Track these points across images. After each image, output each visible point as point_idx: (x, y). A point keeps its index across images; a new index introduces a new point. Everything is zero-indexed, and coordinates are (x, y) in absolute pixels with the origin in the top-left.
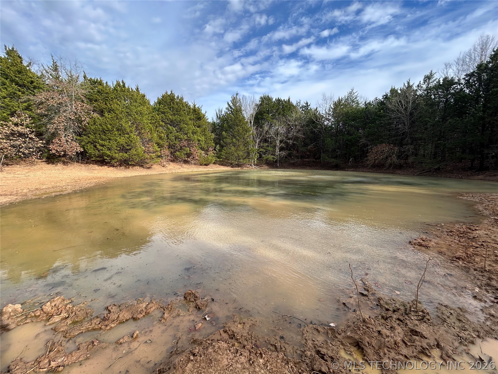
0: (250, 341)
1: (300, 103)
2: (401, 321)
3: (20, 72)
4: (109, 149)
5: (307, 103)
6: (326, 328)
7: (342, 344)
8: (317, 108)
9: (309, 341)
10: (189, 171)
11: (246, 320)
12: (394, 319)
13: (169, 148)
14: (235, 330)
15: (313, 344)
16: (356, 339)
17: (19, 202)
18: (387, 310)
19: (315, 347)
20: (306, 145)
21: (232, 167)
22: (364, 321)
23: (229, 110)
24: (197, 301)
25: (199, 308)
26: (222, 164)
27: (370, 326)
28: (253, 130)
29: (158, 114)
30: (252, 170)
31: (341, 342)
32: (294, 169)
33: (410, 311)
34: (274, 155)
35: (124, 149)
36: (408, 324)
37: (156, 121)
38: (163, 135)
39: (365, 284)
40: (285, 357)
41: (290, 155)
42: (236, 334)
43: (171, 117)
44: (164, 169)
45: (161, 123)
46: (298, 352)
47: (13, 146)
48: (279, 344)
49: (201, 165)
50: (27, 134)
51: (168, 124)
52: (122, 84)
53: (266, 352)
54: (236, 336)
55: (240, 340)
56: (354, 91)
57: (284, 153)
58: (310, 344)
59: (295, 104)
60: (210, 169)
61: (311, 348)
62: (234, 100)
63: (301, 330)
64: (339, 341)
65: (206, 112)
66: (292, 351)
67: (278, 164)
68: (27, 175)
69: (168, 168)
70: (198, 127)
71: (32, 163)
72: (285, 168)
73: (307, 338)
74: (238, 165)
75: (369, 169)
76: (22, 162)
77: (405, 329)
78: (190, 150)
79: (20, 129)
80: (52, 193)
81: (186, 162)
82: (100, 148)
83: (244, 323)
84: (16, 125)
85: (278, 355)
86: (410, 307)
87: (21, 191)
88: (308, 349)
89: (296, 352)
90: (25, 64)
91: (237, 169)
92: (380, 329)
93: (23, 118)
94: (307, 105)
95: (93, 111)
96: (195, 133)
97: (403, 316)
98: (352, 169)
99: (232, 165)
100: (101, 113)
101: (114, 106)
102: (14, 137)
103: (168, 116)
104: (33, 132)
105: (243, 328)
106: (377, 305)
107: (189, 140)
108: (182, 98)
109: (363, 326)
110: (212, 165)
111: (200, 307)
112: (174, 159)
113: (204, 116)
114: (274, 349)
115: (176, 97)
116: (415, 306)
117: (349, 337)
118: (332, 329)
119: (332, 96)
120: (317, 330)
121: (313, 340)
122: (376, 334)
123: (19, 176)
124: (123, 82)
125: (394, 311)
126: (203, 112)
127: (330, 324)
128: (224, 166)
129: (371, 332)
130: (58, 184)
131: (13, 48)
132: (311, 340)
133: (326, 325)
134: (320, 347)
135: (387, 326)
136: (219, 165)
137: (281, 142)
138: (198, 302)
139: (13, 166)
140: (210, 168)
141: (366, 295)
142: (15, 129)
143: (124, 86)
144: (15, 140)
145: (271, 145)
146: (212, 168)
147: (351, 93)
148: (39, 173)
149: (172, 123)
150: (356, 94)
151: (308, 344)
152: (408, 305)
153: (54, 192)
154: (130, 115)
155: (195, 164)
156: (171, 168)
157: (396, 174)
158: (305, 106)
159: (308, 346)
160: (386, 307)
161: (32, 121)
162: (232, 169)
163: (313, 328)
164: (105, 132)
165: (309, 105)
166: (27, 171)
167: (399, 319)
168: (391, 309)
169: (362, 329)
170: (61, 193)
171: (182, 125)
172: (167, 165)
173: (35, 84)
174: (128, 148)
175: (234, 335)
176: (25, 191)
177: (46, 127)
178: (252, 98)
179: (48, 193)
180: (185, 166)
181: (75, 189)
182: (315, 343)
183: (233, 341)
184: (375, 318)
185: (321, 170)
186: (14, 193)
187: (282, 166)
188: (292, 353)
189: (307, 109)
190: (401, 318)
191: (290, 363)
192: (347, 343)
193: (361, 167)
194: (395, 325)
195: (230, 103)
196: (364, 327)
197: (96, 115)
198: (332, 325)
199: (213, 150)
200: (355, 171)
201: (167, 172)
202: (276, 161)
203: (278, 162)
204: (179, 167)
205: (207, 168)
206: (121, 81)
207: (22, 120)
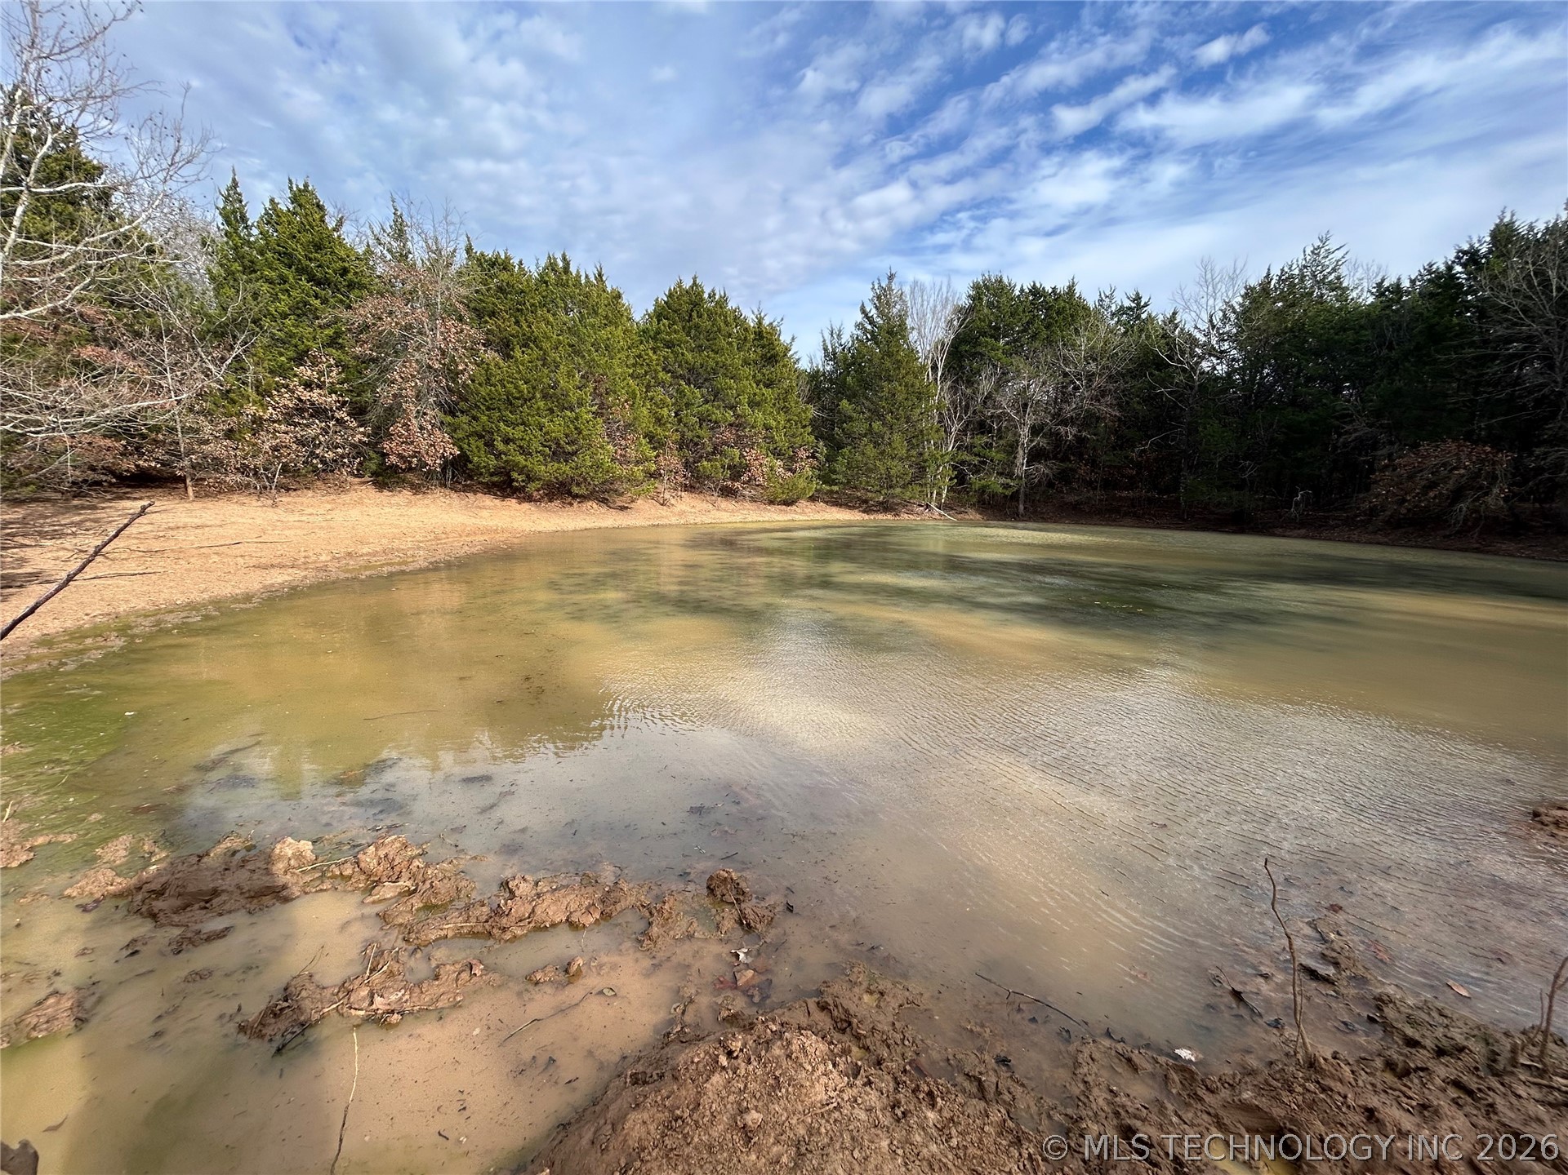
0: (899, 1049)
1: (1111, 297)
2: (1470, 1093)
3: (318, 247)
4: (523, 451)
5: (1138, 298)
6: (1162, 1059)
7: (1221, 1126)
8: (1175, 313)
9: (1096, 1091)
10: (733, 519)
11: (889, 985)
12: (1438, 1081)
13: (681, 448)
14: (853, 1009)
15: (1109, 1103)
16: (1272, 1119)
17: (310, 587)
18: (1412, 1043)
19: (1117, 1114)
20: (1123, 443)
21: (865, 511)
22: (1312, 1064)
23: (865, 331)
24: (743, 905)
25: (748, 924)
26: (836, 502)
27: (1337, 1086)
28: (941, 394)
29: (654, 350)
30: (932, 523)
31: (1216, 1116)
32: (1077, 523)
33: (1514, 1062)
34: (1010, 475)
35: (559, 453)
36: (1500, 1108)
38: (665, 411)
39: (1324, 940)
40: (1010, 1123)
41: (1064, 477)
42: (855, 1021)
43: (689, 356)
44: (663, 511)
45: (661, 375)
46: (1057, 1117)
47: (301, 442)
48: (994, 1080)
49: (771, 502)
50: (331, 409)
51: (682, 377)
52: (561, 264)
53: (948, 1092)
54: (854, 1025)
55: (868, 1040)
56: (1332, 245)
57: (1043, 469)
58: (1101, 1101)
59: (1091, 301)
60: (797, 517)
61: (1103, 1115)
62: (883, 299)
63: (1072, 1048)
64: (1209, 1114)
65: (793, 339)
66: (1034, 1109)
67: (1021, 507)
68: (329, 517)
69: (676, 509)
70: (767, 386)
71: (341, 488)
72: (1044, 520)
73: (1089, 1079)
74: (885, 507)
75: (1375, 533)
76: (318, 483)
77: (1482, 1122)
78: (742, 456)
79: (315, 395)
80: (382, 566)
81: (728, 493)
82: (501, 446)
83: (882, 994)
84: (308, 385)
85: (986, 1111)
86: (1514, 1051)
87: (314, 558)
88: (1091, 1113)
89: (1049, 1117)
90: (331, 223)
91: (880, 517)
92: (1374, 1101)
93: (323, 367)
94: (1138, 304)
95: (484, 345)
96: (758, 404)
97: (1479, 1077)
98: (1303, 531)
99: (865, 506)
100: (505, 349)
101: (539, 329)
102: (303, 418)
103: (683, 354)
104: (344, 403)
105: (878, 1007)
106: (1371, 1020)
107: (738, 425)
108: (723, 301)
109: (1307, 1080)
110: (803, 503)
111: (752, 924)
112: (695, 483)
113: (787, 349)
114: (975, 1090)
115: (706, 296)
116: (1535, 1051)
117: (1245, 1107)
118: (1183, 1068)
119: (1240, 265)
120: (1129, 1060)
121: (1112, 1091)
122: (1358, 1118)
123: (311, 519)
124: (564, 259)
125: (1440, 1052)
126: (785, 338)
127: (1177, 1051)
128: (841, 506)
129: (1338, 1108)
130: (396, 544)
131: (306, 186)
132: (1103, 1087)
133: (1161, 1052)
134: (1136, 1117)
135: (1405, 1100)
136: (827, 503)
137: (1035, 431)
138: (747, 908)
139: (299, 492)
140: (796, 513)
141: (1326, 980)
142: (306, 395)
143: (566, 269)
144: (305, 425)
145: (1001, 442)
146: (803, 513)
147: (1315, 252)
148: (354, 513)
149: (694, 376)
150: (1338, 255)
151: (1091, 1098)
152: (1507, 1044)
153: (388, 564)
154: (578, 353)
155: (753, 500)
156: (684, 508)
157: (1496, 553)
158: (1130, 308)
159: (1094, 1106)
160: (1409, 1031)
161: (343, 375)
162: (866, 517)
163: (1113, 1053)
164: (511, 404)
165: (1146, 305)
166: (329, 506)
167: (1457, 1084)
168: (1428, 1043)
169: (1299, 1089)
170: (403, 568)
171: (721, 381)
172: (673, 501)
173: (350, 276)
174: (569, 448)
175: (850, 1024)
176: (323, 558)
177: (373, 391)
178: (944, 289)
179: (375, 567)
180: (724, 503)
181: (433, 560)
182: (1117, 1099)
183: (845, 1038)
184: (1357, 1061)
185: (1177, 529)
186: (300, 562)
187: (1035, 512)
188: (1036, 1117)
189: (1138, 317)
190: (1472, 1082)
191: (1026, 1144)
192: (1239, 1125)
193: (1338, 526)
194: (1443, 1103)
195: (869, 307)
196: (1311, 1086)
197: (491, 355)
198: (1185, 1054)
199: (808, 457)
200: (1313, 538)
201: (674, 521)
202: (1015, 497)
203: (1022, 496)
204: (706, 506)
205: (786, 512)
206: (559, 256)
207: (321, 373)
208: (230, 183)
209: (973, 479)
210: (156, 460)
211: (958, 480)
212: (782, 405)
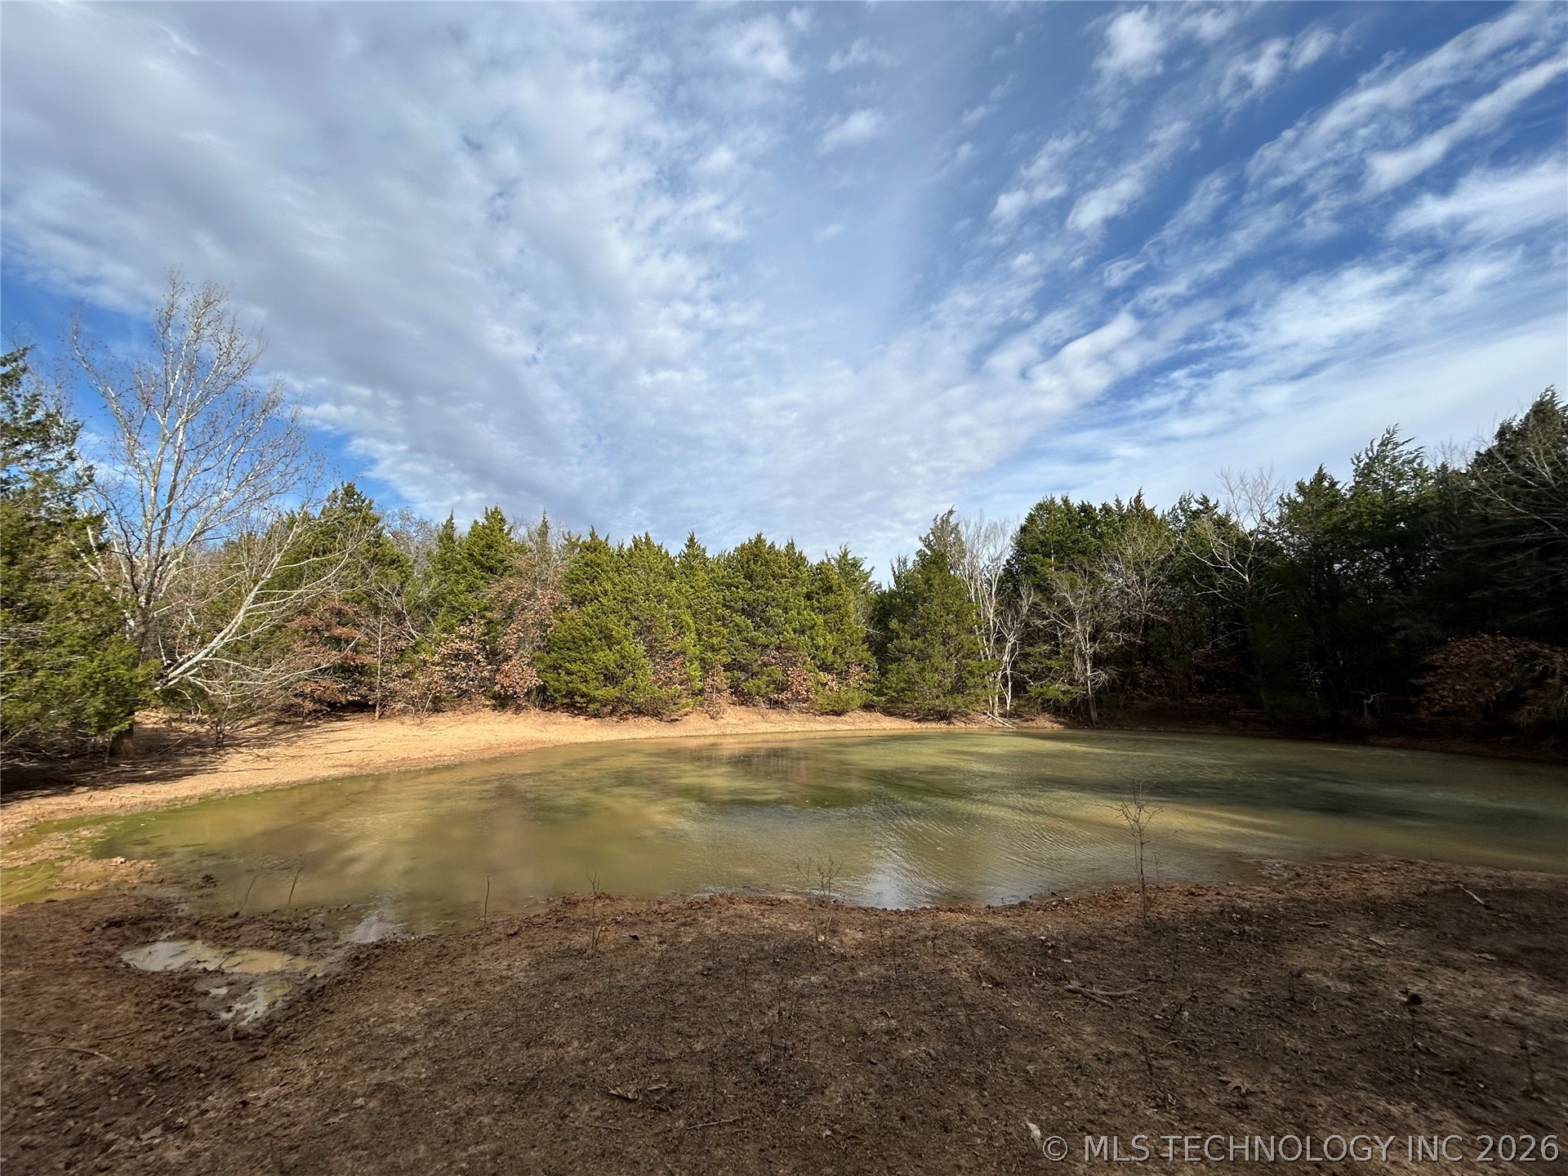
3: (490, 547)
4: (583, 680)
5: (1206, 501)
13: (728, 670)
21: (919, 721)
23: (925, 556)
26: (891, 711)
29: (717, 592)
37: (709, 606)
38: (715, 640)
44: (714, 723)
45: (721, 610)
47: (447, 678)
49: (821, 714)
50: (474, 654)
56: (1400, 438)
57: (1105, 674)
60: (845, 726)
62: (942, 529)
67: (1094, 715)
69: (726, 722)
70: (822, 612)
74: (943, 716)
78: (788, 674)
81: (775, 704)
84: (462, 638)
91: (934, 725)
93: (474, 625)
94: (1207, 507)
95: (570, 604)
96: (808, 628)
99: (919, 715)
102: (455, 660)
104: (483, 649)
108: (790, 546)
110: (857, 714)
113: (868, 575)
115: (766, 547)
126: (867, 567)
128: (897, 716)
136: (884, 713)
137: (1095, 637)
139: (445, 713)
140: (845, 722)
145: (1065, 649)
146: (853, 723)
149: (752, 609)
155: (803, 712)
156: (733, 720)
158: (1201, 511)
161: (486, 630)
162: (917, 725)
165: (1214, 507)
171: (772, 612)
172: (722, 715)
174: (619, 673)
180: (774, 715)
195: (930, 536)
197: (573, 611)
199: (860, 671)
201: (724, 731)
202: (1084, 705)
203: (1092, 704)
204: (755, 717)
205: (835, 722)
206: (642, 534)
207: (472, 631)
208: (449, 517)
209: (1034, 687)
210: (360, 695)
211: (1019, 688)
212: (836, 628)
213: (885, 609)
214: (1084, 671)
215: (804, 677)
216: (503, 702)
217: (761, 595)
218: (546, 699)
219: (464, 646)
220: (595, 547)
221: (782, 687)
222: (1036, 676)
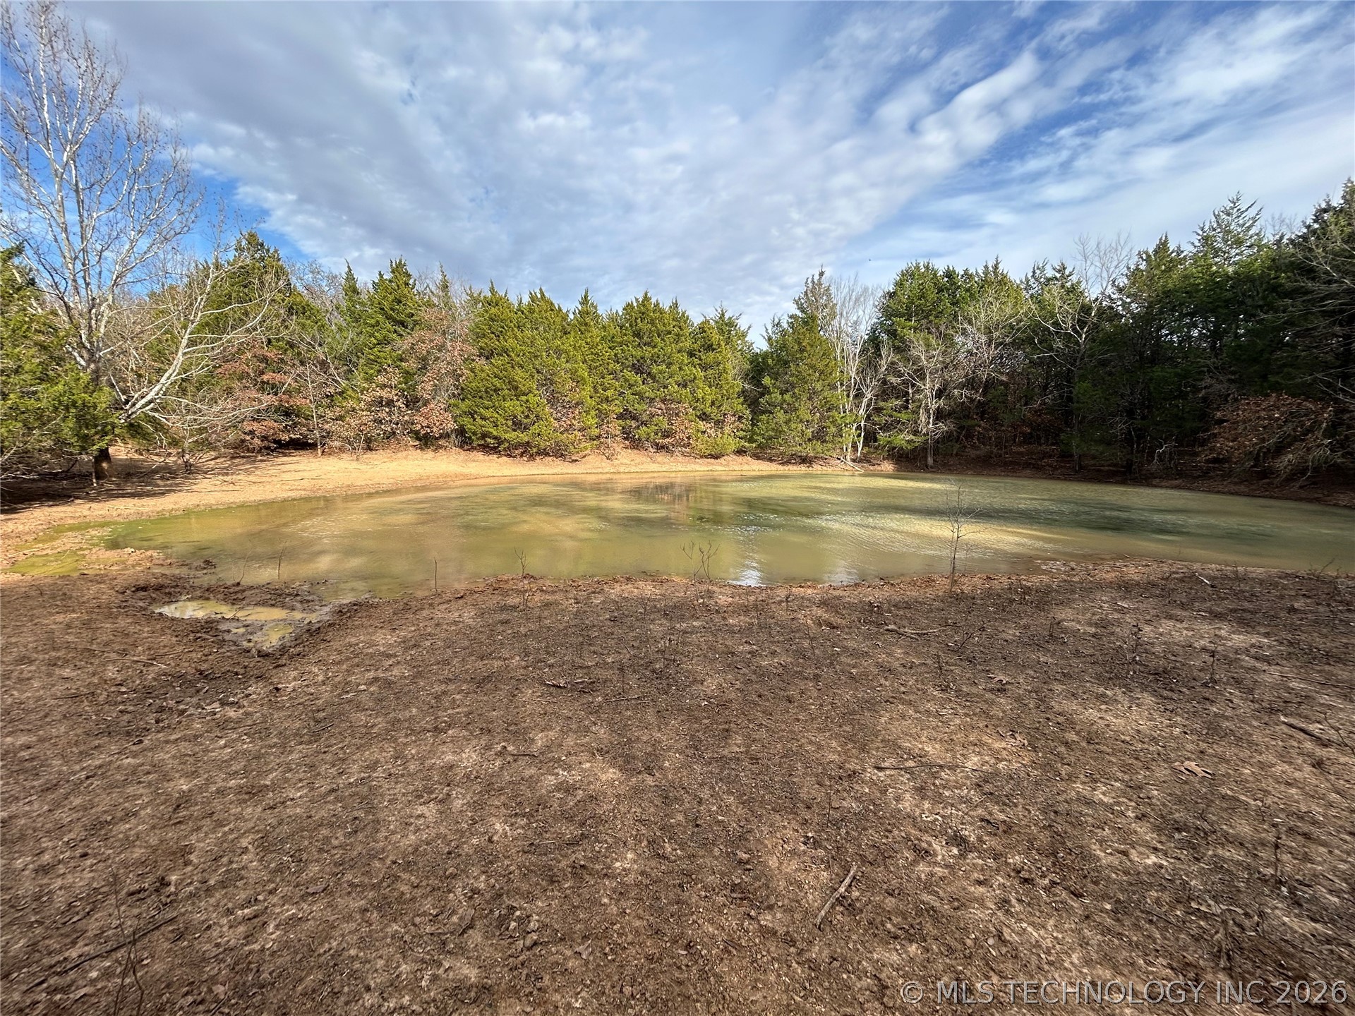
4: (495, 424)
5: (1063, 269)
10: (659, 470)
13: (621, 418)
21: (783, 464)
26: (760, 455)
32: (979, 474)
35: (518, 425)
37: (602, 362)
38: (610, 392)
41: (965, 433)
43: (635, 351)
44: (609, 463)
45: (612, 366)
47: (374, 421)
49: (700, 457)
51: (629, 367)
52: (539, 298)
56: (1245, 203)
60: (721, 468)
62: (814, 291)
67: (930, 461)
68: (376, 466)
69: (621, 462)
70: (703, 368)
72: (950, 471)
74: (803, 460)
78: (670, 424)
79: (384, 392)
81: (660, 448)
91: (795, 467)
94: (1063, 274)
95: (478, 356)
96: (692, 382)
99: (785, 459)
100: (489, 357)
103: (628, 350)
107: (669, 400)
110: (728, 457)
112: (635, 443)
115: (652, 306)
124: (542, 293)
126: (743, 326)
128: (765, 460)
136: (750, 457)
137: (941, 394)
140: (720, 465)
144: (377, 411)
145: (915, 404)
146: (728, 465)
149: (640, 364)
155: (686, 454)
156: (625, 461)
158: (1056, 278)
161: (402, 379)
162: (780, 467)
165: (1069, 275)
166: (386, 460)
172: (615, 456)
173: (415, 317)
174: (525, 421)
180: (661, 457)
187: (944, 465)
189: (1062, 286)
197: (481, 363)
199: (734, 421)
202: (922, 452)
203: (929, 450)
204: (644, 459)
205: (712, 464)
206: (538, 291)
207: (390, 380)
209: (882, 437)
210: (301, 434)
211: (870, 438)
212: (715, 383)
213: (758, 368)
214: (927, 424)
215: (687, 425)
216: (426, 441)
217: (648, 352)
218: (465, 440)
219: (385, 394)
220: (494, 302)
221: (667, 434)
222: (886, 428)
